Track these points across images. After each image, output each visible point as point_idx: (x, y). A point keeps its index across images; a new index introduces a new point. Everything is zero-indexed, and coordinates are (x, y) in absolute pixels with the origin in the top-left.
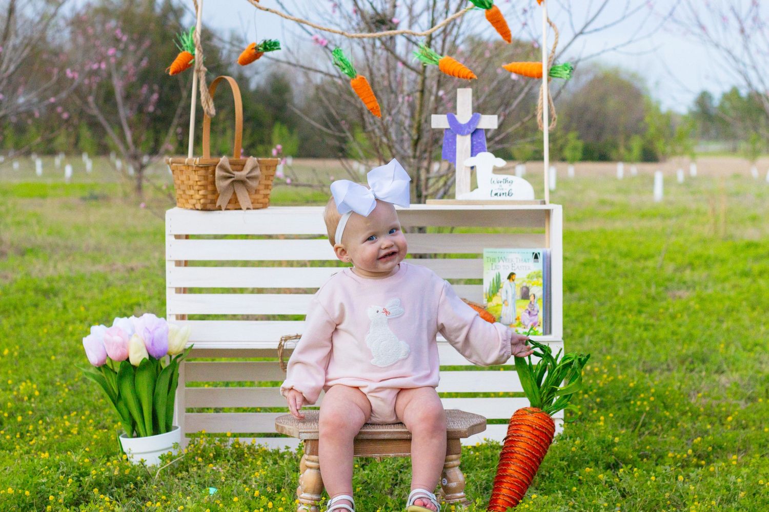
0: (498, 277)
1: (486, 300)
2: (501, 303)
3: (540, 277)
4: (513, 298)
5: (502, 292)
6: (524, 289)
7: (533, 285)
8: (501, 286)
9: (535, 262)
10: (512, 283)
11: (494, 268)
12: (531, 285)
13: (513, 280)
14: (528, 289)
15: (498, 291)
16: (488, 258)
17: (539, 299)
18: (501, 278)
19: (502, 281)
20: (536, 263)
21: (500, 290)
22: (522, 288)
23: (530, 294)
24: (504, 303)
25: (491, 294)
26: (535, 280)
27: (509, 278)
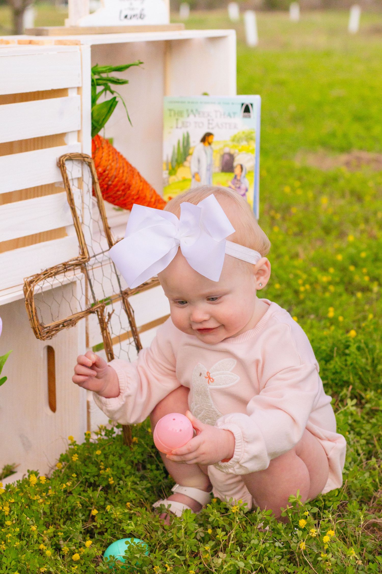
0: (187, 139)
1: (167, 172)
2: (190, 177)
3: (251, 139)
4: (208, 170)
5: (192, 162)
6: (227, 157)
7: (240, 151)
8: (191, 151)
9: (244, 117)
10: (208, 148)
11: (180, 125)
12: (237, 151)
13: (210, 144)
14: (232, 157)
15: (185, 160)
16: (170, 110)
17: (249, 172)
18: (191, 140)
19: (192, 144)
20: (247, 120)
21: (189, 158)
22: (223, 156)
23: (235, 164)
24: (194, 177)
25: (175, 163)
26: (244, 143)
27: (204, 140)
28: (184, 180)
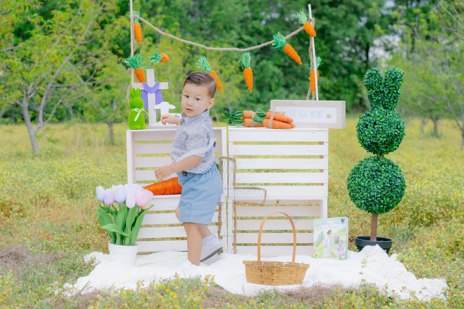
0: (322, 233)
3: (345, 231)
4: (330, 243)
5: (324, 241)
6: (337, 238)
8: (324, 238)
9: (342, 223)
10: (330, 236)
11: (320, 229)
12: (340, 236)
13: (330, 234)
14: (338, 238)
16: (316, 224)
19: (324, 235)
22: (335, 238)
23: (339, 240)
24: (325, 246)
26: (342, 232)
27: (328, 233)
28: (322, 248)
